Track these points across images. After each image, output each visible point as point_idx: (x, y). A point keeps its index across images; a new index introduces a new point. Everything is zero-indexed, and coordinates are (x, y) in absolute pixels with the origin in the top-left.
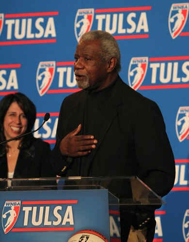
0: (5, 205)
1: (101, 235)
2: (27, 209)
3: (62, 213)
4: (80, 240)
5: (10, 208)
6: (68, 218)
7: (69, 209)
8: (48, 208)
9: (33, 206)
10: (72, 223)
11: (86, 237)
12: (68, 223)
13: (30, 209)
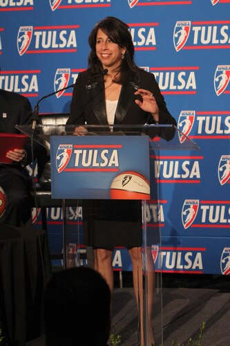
0: (59, 148)
1: (142, 175)
2: (78, 152)
3: (108, 156)
4: (124, 180)
6: (114, 160)
7: (115, 152)
8: (96, 152)
9: (83, 149)
10: (117, 165)
11: (129, 177)
12: (113, 165)
13: (81, 151)
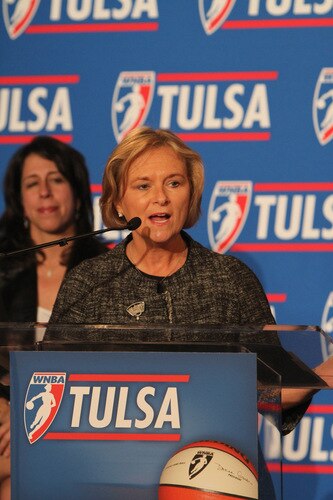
0: (32, 382)
1: (238, 452)
2: (79, 392)
3: (155, 401)
4: (194, 462)
5: (42, 389)
6: (169, 412)
7: (172, 393)
8: (124, 391)
9: (91, 385)
10: (176, 425)
11: (205, 456)
12: (168, 424)
13: (86, 390)
